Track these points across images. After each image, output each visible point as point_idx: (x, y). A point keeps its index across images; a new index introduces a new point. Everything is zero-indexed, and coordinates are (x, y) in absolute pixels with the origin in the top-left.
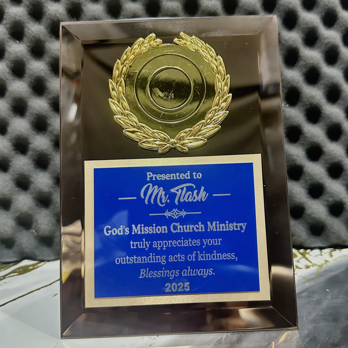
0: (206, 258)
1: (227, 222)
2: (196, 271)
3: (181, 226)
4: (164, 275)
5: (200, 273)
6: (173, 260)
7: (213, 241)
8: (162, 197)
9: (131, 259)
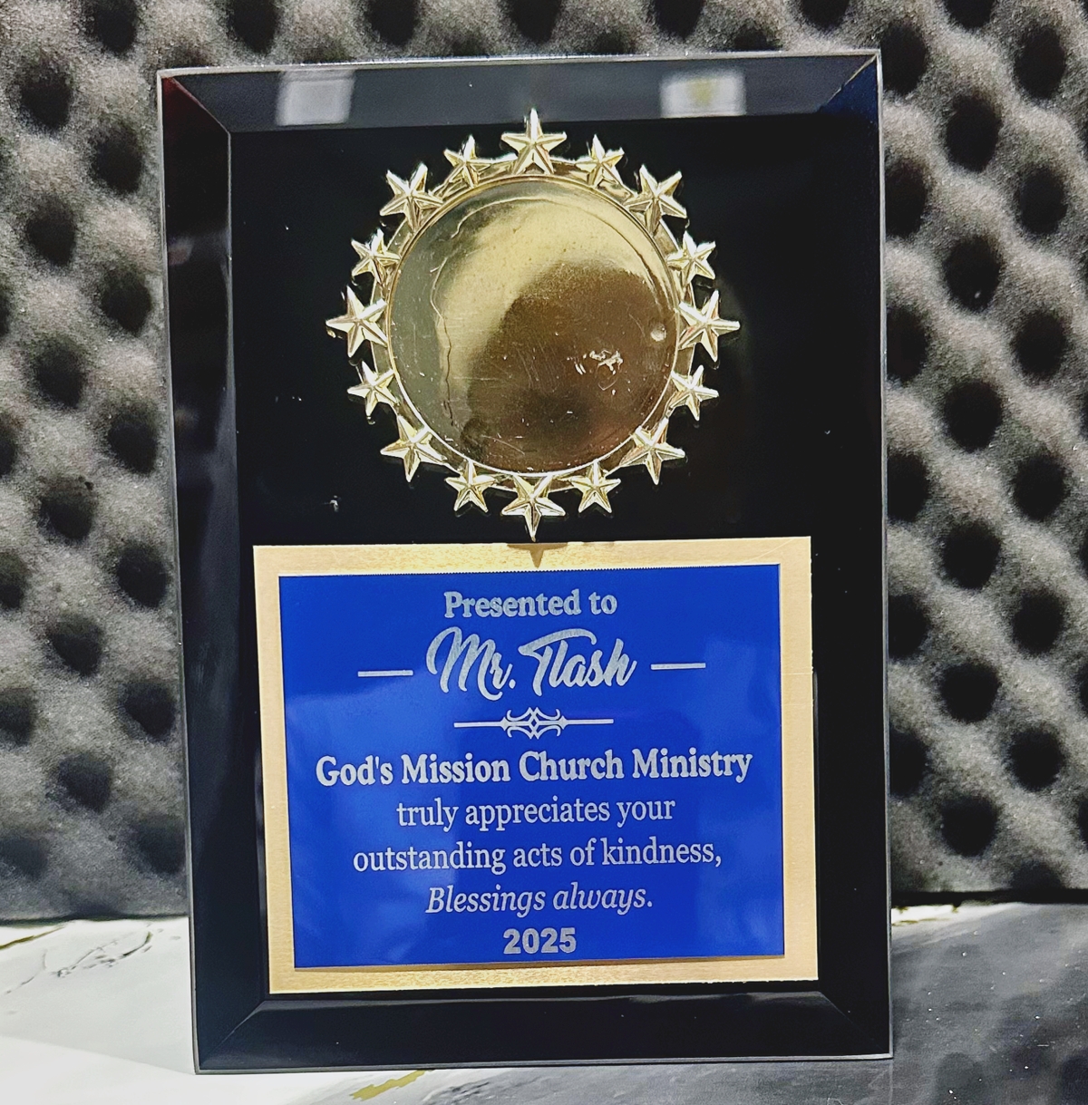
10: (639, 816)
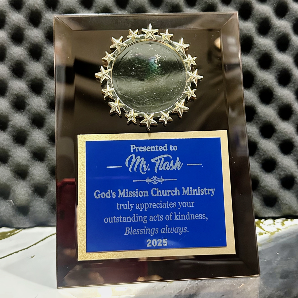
10: (184, 206)
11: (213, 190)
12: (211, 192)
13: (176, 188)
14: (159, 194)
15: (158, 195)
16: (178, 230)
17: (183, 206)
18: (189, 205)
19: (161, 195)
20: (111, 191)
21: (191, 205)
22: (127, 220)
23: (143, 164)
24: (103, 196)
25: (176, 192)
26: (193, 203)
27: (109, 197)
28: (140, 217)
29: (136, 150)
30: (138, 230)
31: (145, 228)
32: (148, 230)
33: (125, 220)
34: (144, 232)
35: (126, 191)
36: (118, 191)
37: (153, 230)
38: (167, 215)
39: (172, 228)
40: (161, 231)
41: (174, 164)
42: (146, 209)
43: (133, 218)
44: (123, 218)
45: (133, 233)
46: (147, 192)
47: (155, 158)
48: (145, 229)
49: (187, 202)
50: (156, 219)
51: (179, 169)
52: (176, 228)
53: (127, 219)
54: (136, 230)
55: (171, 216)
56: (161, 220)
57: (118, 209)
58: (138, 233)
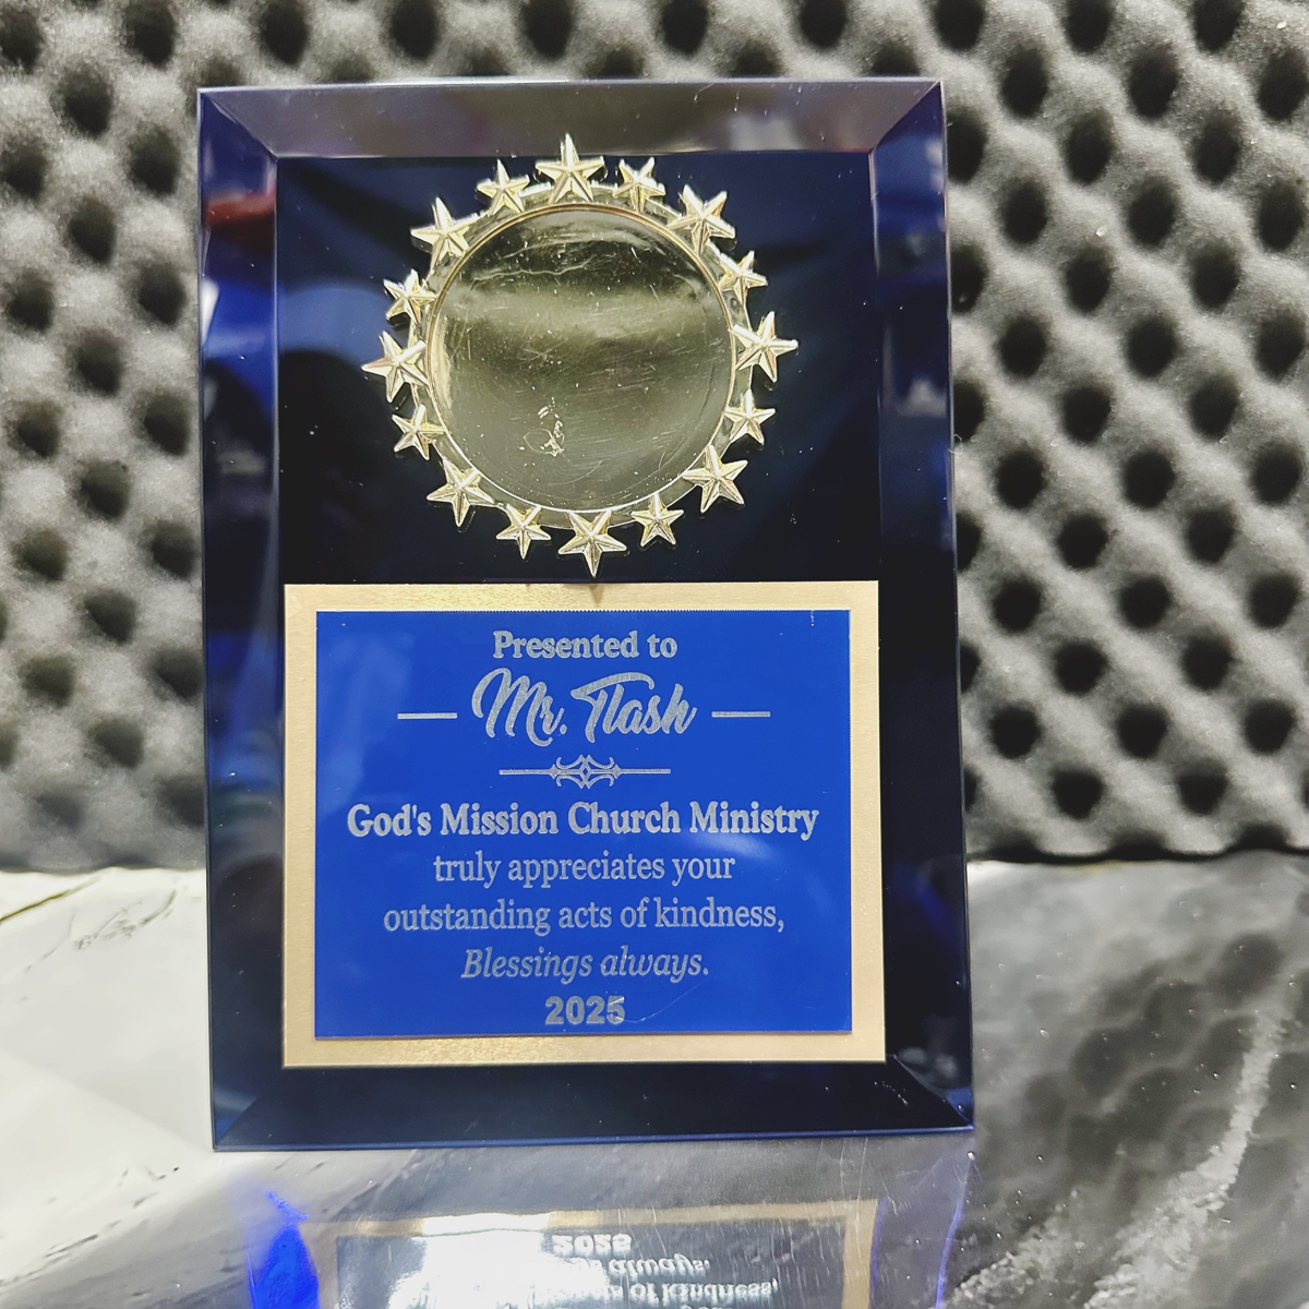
0: (680, 921)
1: (755, 805)
2: (647, 961)
3: (603, 814)
4: (542, 970)
5: (660, 968)
6: (573, 922)
7: (705, 864)
8: (541, 716)
9: (437, 915)
11: (811, 816)
12: (800, 823)
13: (665, 805)
14: (600, 827)
15: (594, 830)
16: (666, 966)
17: (692, 875)
18: (713, 872)
19: (605, 830)
20: (415, 807)
21: (723, 873)
22: (471, 923)
23: (541, 709)
24: (383, 827)
25: (666, 820)
26: (730, 864)
27: (407, 831)
28: (521, 912)
29: (513, 652)
30: (514, 961)
31: (538, 954)
32: (553, 963)
33: (462, 920)
34: (538, 967)
35: (470, 811)
36: (442, 811)
37: (571, 962)
38: (629, 909)
39: (646, 958)
40: (603, 967)
41: (662, 709)
42: (546, 882)
43: (498, 915)
44: (458, 915)
45: (494, 971)
46: (552, 815)
47: (590, 685)
48: (543, 958)
49: (708, 861)
50: (583, 919)
51: (680, 730)
52: (659, 958)
53: (471, 916)
54: (508, 960)
55: (642, 909)
56: (603, 925)
57: (439, 878)
58: (513, 972)
